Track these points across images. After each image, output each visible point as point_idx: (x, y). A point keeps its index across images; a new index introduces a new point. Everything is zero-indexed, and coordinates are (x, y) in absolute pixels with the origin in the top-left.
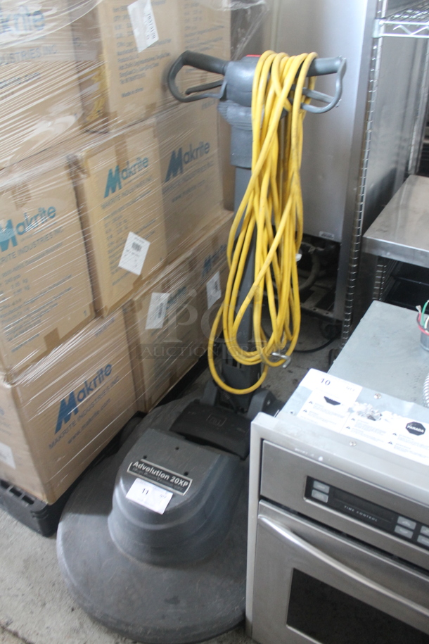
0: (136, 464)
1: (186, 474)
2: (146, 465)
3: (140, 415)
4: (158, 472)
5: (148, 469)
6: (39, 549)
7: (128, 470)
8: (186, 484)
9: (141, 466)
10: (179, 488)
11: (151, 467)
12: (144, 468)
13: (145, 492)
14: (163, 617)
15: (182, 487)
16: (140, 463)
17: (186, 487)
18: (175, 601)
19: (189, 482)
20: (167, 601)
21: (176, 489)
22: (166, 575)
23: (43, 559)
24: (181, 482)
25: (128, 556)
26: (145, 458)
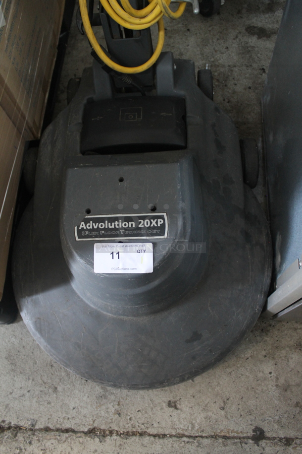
0: (82, 225)
1: (154, 210)
2: (96, 221)
3: (33, 146)
4: (116, 223)
5: (101, 226)
6: (13, 339)
7: (77, 239)
8: (160, 222)
9: (91, 225)
10: (155, 231)
11: (102, 220)
12: (95, 227)
13: (116, 256)
14: (194, 358)
15: (157, 228)
16: (87, 221)
17: (163, 225)
18: (196, 336)
19: (162, 217)
20: (188, 341)
21: (152, 235)
22: (173, 316)
23: (24, 347)
24: (154, 223)
25: (122, 317)
26: (88, 212)
